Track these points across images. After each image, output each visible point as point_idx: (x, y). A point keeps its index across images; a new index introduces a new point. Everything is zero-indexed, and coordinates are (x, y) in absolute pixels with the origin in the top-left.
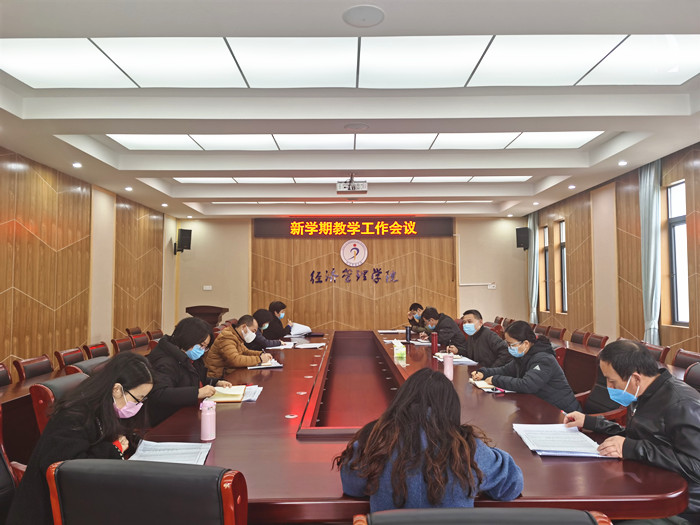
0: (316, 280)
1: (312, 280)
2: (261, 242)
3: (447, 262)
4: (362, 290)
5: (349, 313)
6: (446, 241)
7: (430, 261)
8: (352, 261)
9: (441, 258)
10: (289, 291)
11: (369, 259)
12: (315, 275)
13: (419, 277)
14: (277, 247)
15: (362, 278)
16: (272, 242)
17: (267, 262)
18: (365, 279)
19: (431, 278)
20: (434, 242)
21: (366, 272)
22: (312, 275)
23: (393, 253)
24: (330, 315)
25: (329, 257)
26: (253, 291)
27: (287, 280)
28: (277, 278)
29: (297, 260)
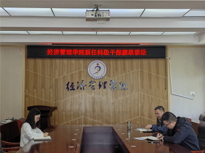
0: (70, 88)
1: (68, 88)
2: (32, 61)
3: (161, 76)
4: (103, 95)
5: (94, 111)
6: (161, 62)
7: (150, 75)
8: (96, 75)
9: (158, 73)
10: (52, 96)
11: (108, 74)
12: (70, 85)
13: (143, 87)
14: (43, 65)
15: (102, 87)
16: (39, 61)
17: (36, 76)
18: (105, 88)
19: (150, 87)
20: (153, 62)
21: (105, 83)
22: (68, 85)
23: (124, 70)
24: (80, 112)
25: (80, 73)
26: (26, 96)
27: (50, 88)
28: (43, 87)
29: (57, 74)
